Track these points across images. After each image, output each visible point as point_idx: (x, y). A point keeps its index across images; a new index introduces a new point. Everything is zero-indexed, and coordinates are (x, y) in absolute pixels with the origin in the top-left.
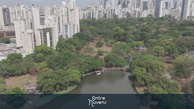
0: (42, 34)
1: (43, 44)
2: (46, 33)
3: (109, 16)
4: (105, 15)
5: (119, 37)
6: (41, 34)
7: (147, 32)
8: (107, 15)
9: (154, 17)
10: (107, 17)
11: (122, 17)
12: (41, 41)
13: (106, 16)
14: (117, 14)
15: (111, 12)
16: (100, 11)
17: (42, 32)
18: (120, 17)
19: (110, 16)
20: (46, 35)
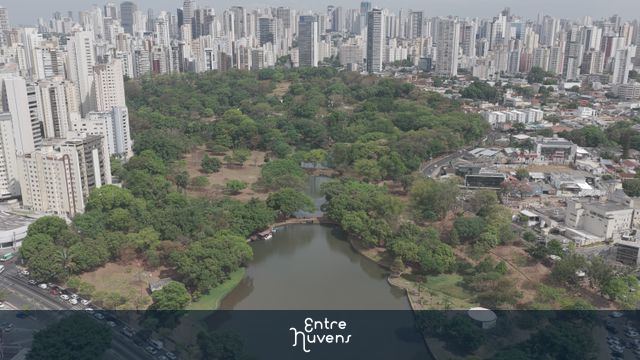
0: (83, 155)
1: (109, 182)
2: (91, 152)
3: (168, 65)
4: (156, 65)
5: (248, 138)
6: (79, 155)
7: (308, 116)
8: (163, 64)
9: (297, 65)
10: (164, 70)
11: (207, 68)
12: (82, 173)
13: (159, 69)
14: (190, 60)
15: (174, 53)
16: (138, 52)
17: (83, 151)
18: (202, 67)
19: (171, 65)
20: (91, 157)
